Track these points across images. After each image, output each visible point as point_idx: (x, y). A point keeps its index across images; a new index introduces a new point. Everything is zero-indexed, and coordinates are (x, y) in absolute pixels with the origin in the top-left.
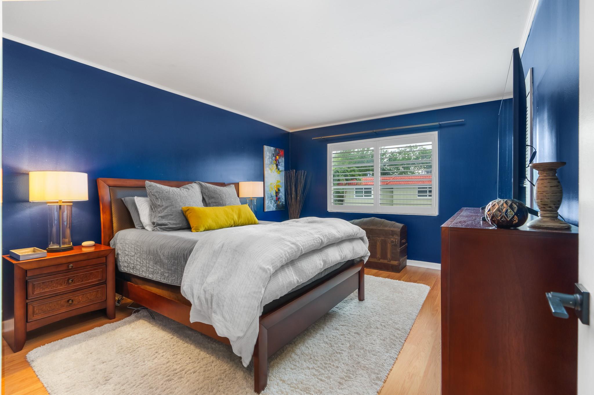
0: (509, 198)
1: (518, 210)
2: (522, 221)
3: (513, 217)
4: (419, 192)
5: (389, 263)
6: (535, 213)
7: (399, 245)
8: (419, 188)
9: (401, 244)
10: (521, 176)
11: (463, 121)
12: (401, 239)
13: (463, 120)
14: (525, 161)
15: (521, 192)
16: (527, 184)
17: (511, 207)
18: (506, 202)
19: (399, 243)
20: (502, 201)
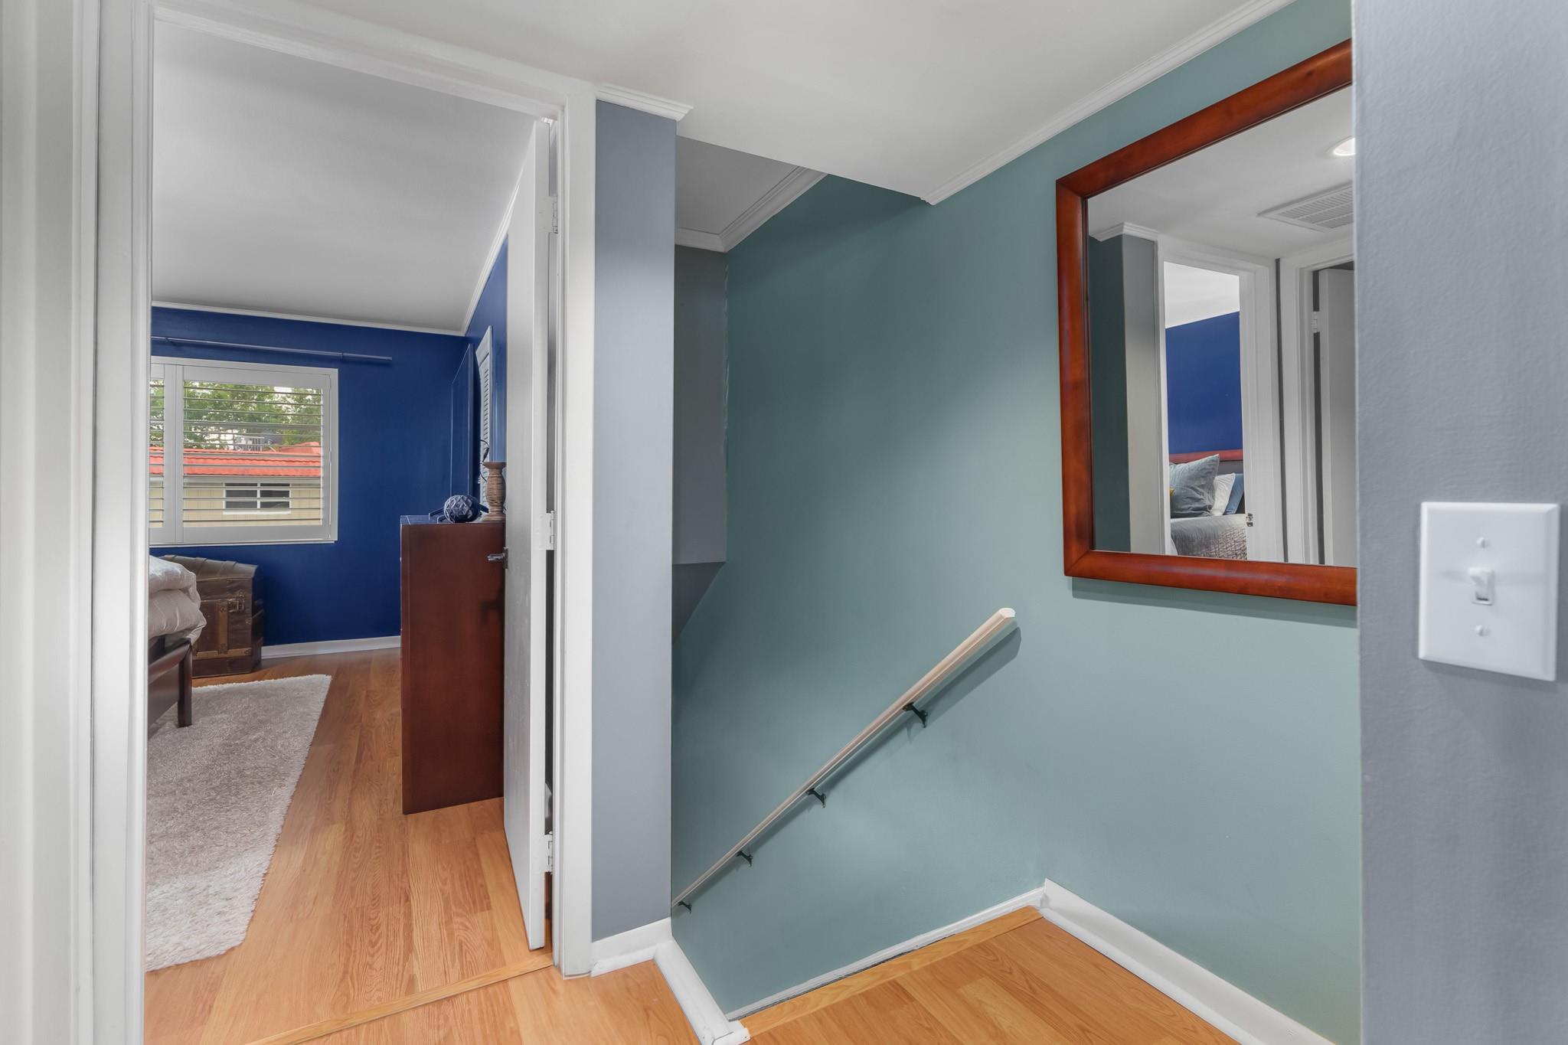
0: (465, 495)
1: (473, 505)
2: (476, 515)
3: (468, 511)
4: (229, 494)
5: (223, 655)
6: (486, 510)
7: (249, 610)
8: (227, 485)
9: (255, 610)
10: (476, 473)
11: (388, 360)
12: (254, 600)
13: (390, 358)
14: (479, 460)
15: (475, 490)
16: (481, 481)
17: (467, 502)
18: (463, 498)
19: (250, 605)
20: (459, 497)
